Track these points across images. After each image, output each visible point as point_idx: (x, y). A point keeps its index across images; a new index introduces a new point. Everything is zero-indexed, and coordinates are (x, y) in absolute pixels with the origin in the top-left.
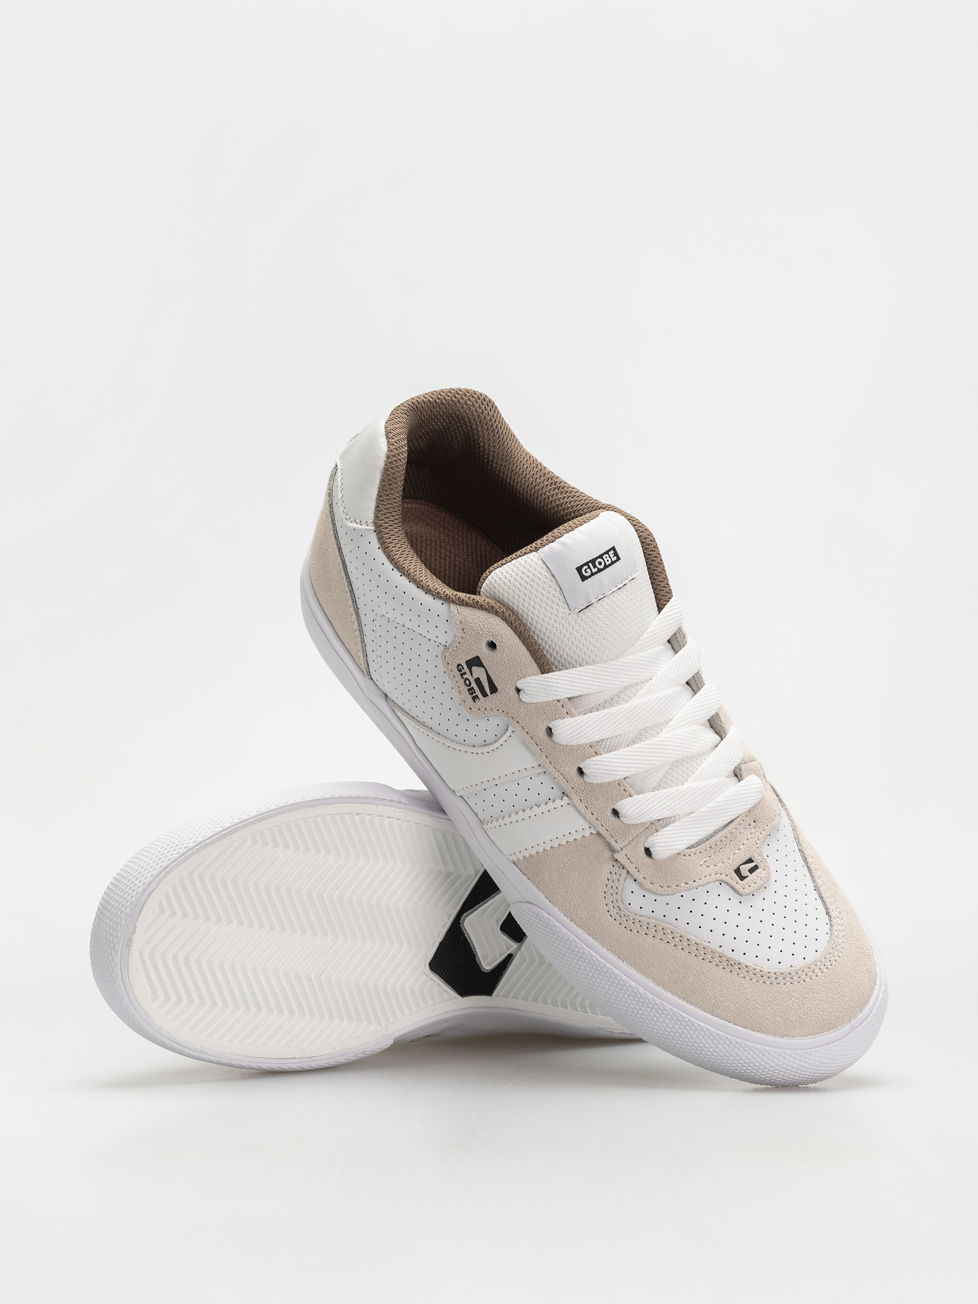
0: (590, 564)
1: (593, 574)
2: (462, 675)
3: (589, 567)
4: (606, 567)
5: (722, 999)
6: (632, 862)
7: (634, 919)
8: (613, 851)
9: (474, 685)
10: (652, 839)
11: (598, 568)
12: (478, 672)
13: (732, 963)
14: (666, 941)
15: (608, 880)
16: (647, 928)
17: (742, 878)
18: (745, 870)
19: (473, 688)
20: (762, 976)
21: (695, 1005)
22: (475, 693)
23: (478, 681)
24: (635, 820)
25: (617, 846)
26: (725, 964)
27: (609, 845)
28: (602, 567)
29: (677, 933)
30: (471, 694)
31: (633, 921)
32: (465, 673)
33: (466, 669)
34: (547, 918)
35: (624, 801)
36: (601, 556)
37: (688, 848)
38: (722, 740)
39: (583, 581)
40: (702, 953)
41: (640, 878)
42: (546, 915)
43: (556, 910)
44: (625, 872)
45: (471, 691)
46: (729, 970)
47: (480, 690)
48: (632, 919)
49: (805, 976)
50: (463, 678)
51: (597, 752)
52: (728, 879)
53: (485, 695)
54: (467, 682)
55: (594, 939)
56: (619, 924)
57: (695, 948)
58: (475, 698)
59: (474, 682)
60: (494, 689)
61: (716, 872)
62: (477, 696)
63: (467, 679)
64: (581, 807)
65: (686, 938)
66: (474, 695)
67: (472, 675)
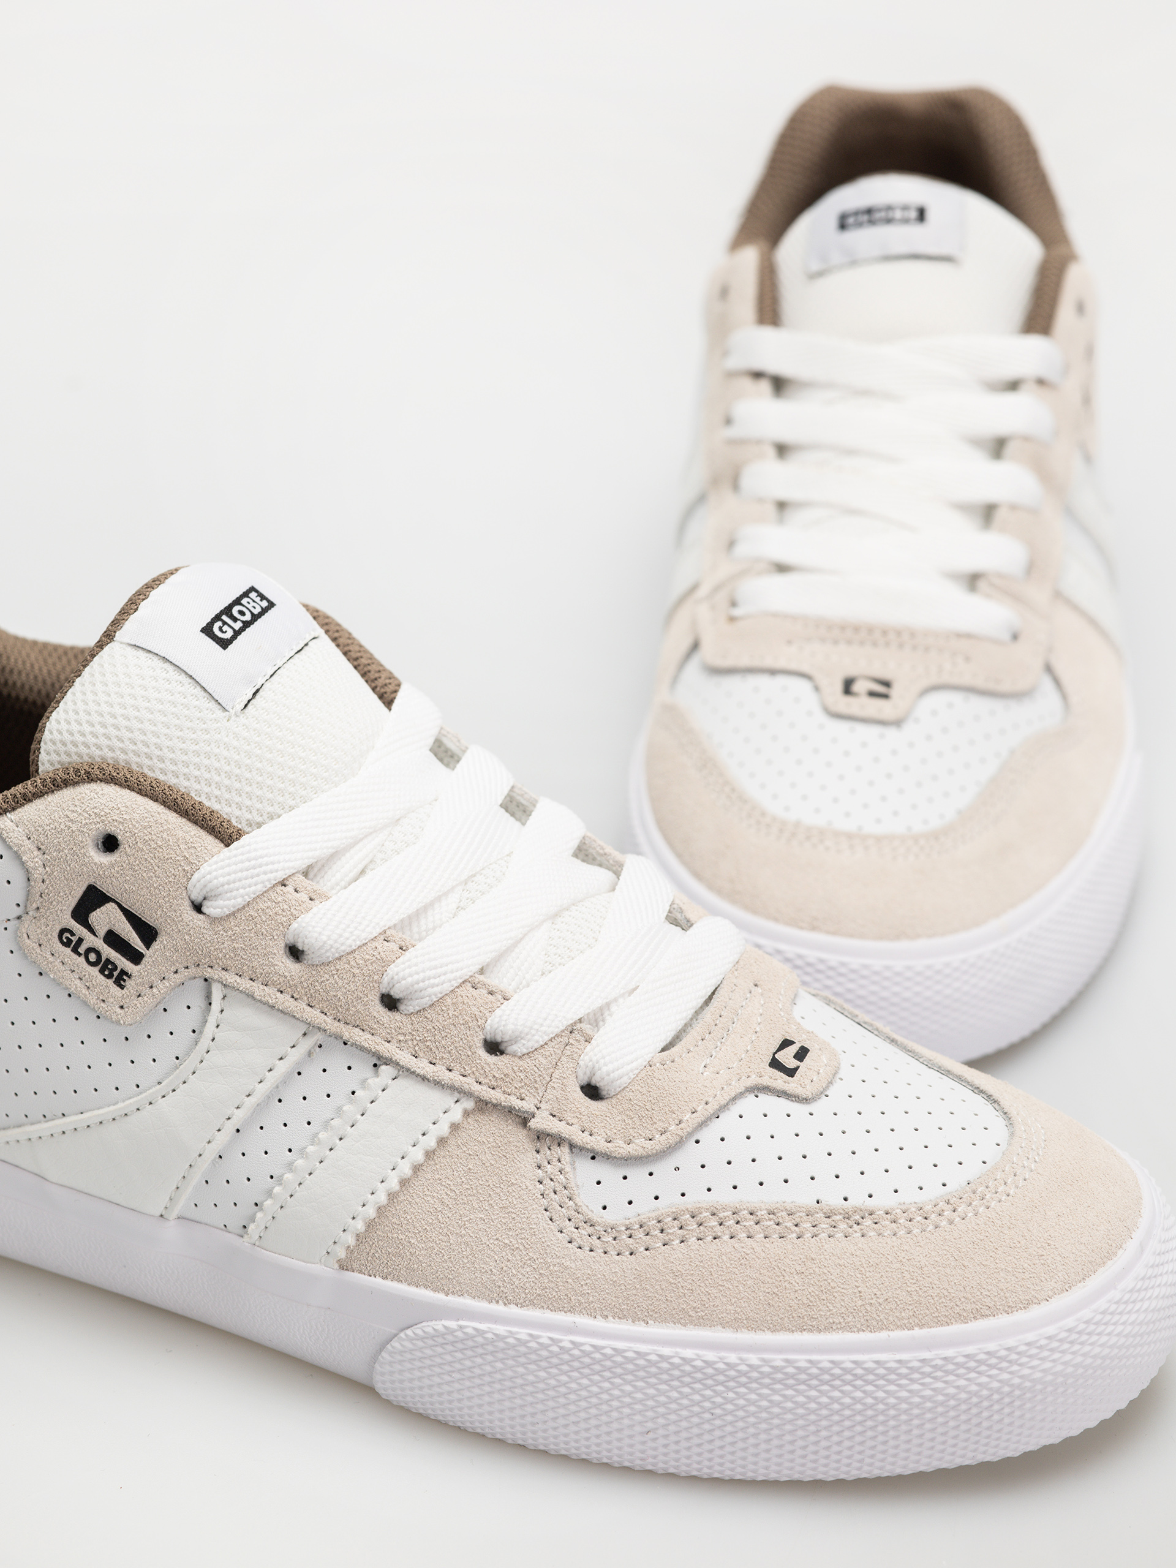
0: (224, 617)
1: (237, 633)
2: (75, 950)
3: (225, 623)
4: (255, 618)
5: (875, 1290)
6: (570, 1122)
7: (627, 1229)
8: (524, 1120)
9: (108, 952)
10: (587, 1058)
11: (243, 622)
12: (106, 918)
13: (857, 1217)
14: (710, 1238)
15: (540, 1182)
16: (662, 1231)
17: (791, 1073)
18: (787, 1057)
19: (108, 961)
20: (926, 1218)
21: (829, 1328)
22: (115, 968)
23: (113, 939)
24: (536, 1038)
25: (527, 1106)
26: (845, 1226)
27: (510, 1111)
28: (248, 617)
29: (724, 1209)
30: (109, 976)
31: (628, 1232)
32: (80, 941)
33: (80, 930)
34: (456, 1327)
35: (498, 1012)
36: (237, 601)
37: (663, 1050)
38: (618, 874)
39: (225, 648)
40: (789, 1224)
41: (600, 1144)
42: (452, 1324)
43: (467, 1302)
44: (566, 1149)
45: (107, 968)
46: (859, 1235)
47: (123, 956)
48: (623, 1228)
49: (1003, 1186)
50: (79, 954)
51: (403, 944)
52: (766, 1081)
53: (136, 957)
54: (92, 957)
55: (569, 1313)
56: (603, 1255)
57: (772, 1223)
58: (121, 979)
59: (105, 946)
60: (148, 934)
61: (738, 1076)
62: (123, 972)
63: (90, 950)
64: (422, 1066)
65: (745, 1212)
66: (116, 974)
67: (94, 934)
